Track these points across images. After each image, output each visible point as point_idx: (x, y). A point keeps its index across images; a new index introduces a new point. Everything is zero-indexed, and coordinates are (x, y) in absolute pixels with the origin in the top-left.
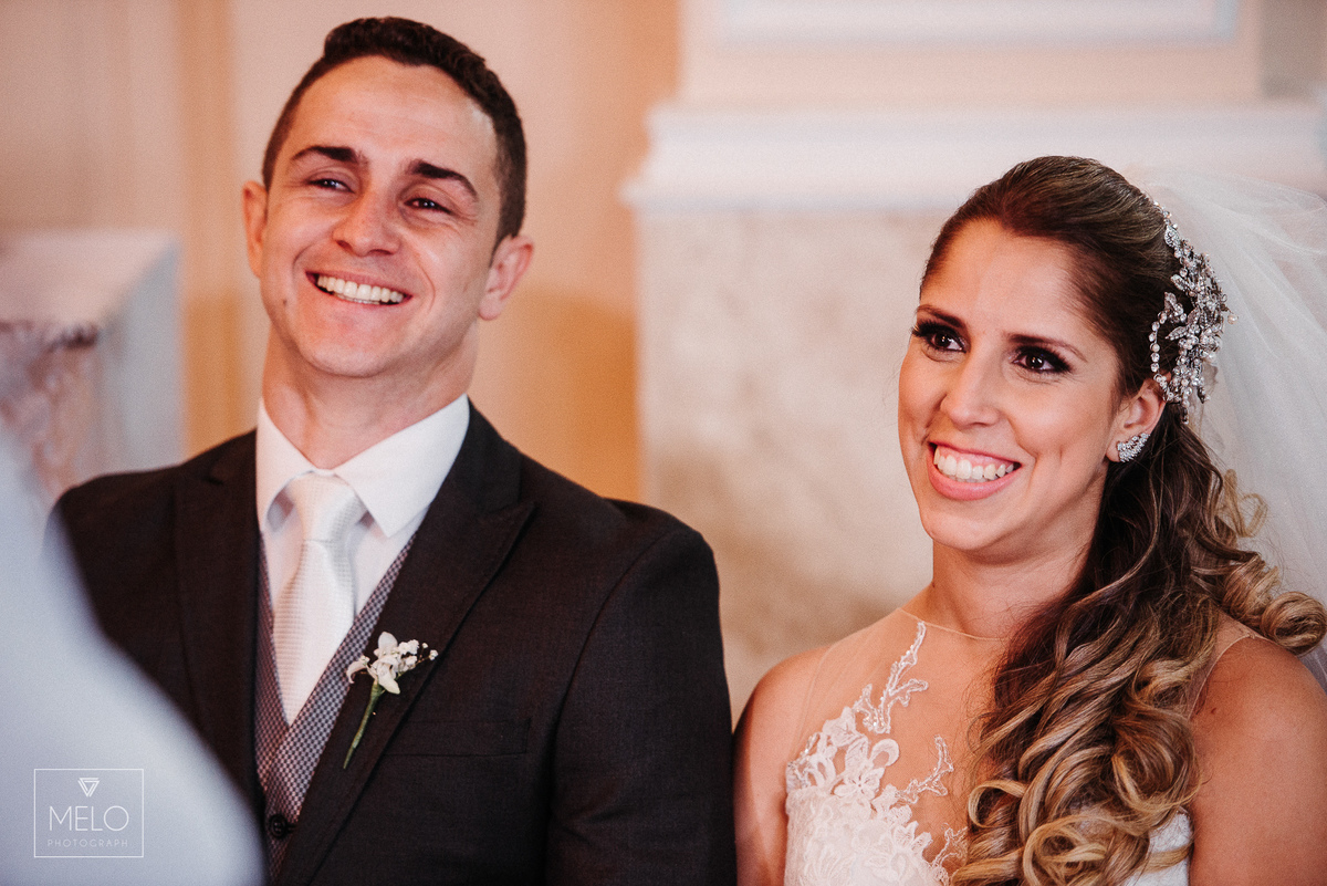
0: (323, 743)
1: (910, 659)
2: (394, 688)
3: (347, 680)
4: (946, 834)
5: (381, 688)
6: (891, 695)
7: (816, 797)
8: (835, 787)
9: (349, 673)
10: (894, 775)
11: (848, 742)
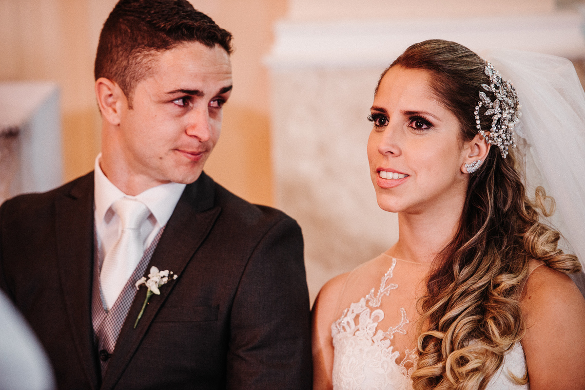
0: (125, 317)
1: (389, 275)
2: (157, 292)
3: (136, 288)
4: (406, 352)
5: (151, 292)
6: (382, 291)
7: (347, 337)
8: (355, 333)
9: (137, 284)
10: (382, 326)
11: (361, 311)
